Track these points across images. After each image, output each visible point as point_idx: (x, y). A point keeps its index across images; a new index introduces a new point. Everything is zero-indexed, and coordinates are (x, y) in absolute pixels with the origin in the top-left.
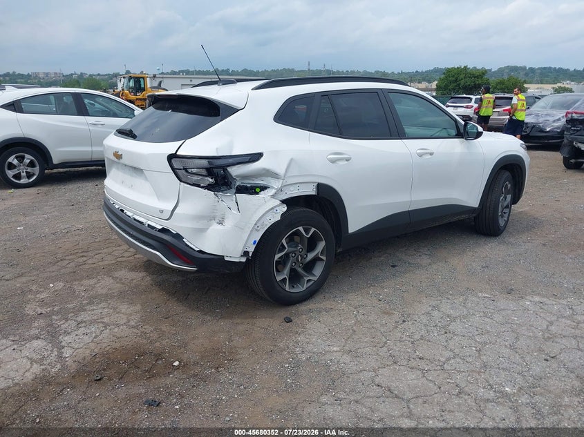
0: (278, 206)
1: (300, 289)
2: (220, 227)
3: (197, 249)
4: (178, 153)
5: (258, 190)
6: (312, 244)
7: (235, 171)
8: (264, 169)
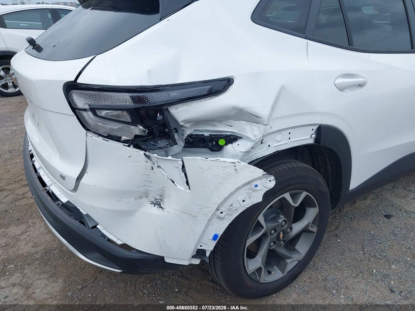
0: (260, 178)
1: (277, 275)
2: (155, 210)
3: (119, 243)
4: (79, 81)
5: (222, 142)
6: (299, 213)
7: (182, 113)
8: (235, 108)
